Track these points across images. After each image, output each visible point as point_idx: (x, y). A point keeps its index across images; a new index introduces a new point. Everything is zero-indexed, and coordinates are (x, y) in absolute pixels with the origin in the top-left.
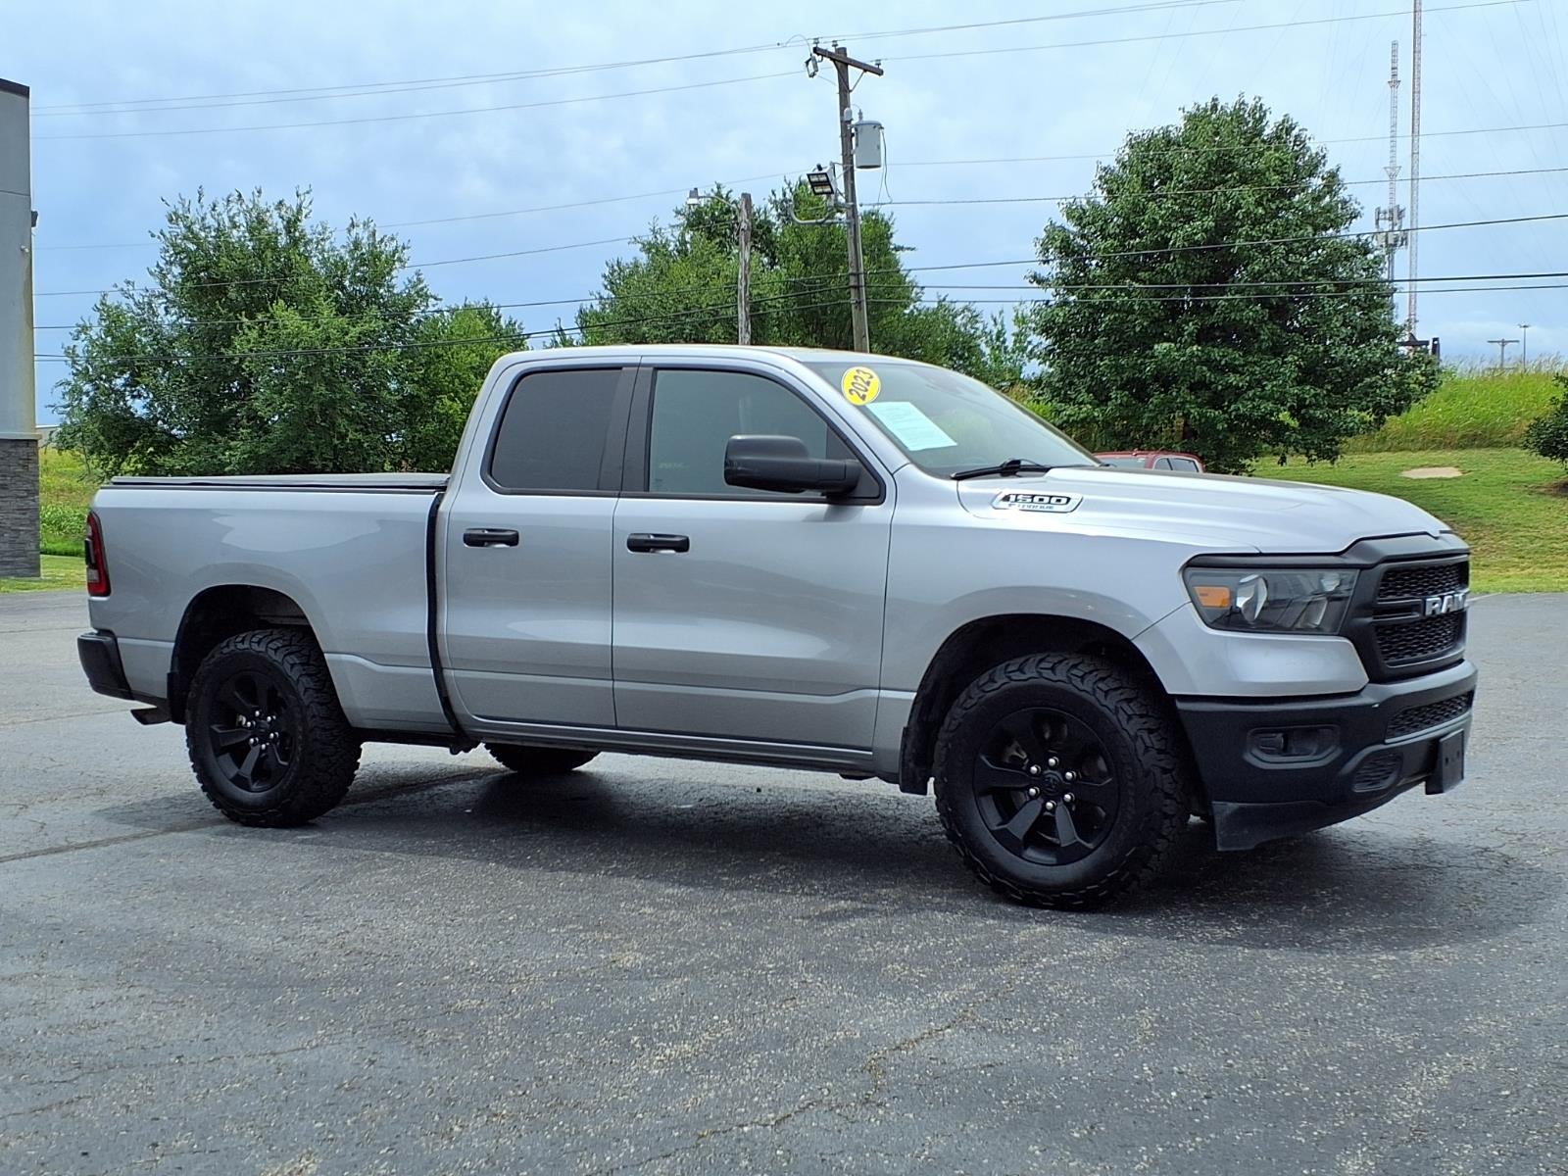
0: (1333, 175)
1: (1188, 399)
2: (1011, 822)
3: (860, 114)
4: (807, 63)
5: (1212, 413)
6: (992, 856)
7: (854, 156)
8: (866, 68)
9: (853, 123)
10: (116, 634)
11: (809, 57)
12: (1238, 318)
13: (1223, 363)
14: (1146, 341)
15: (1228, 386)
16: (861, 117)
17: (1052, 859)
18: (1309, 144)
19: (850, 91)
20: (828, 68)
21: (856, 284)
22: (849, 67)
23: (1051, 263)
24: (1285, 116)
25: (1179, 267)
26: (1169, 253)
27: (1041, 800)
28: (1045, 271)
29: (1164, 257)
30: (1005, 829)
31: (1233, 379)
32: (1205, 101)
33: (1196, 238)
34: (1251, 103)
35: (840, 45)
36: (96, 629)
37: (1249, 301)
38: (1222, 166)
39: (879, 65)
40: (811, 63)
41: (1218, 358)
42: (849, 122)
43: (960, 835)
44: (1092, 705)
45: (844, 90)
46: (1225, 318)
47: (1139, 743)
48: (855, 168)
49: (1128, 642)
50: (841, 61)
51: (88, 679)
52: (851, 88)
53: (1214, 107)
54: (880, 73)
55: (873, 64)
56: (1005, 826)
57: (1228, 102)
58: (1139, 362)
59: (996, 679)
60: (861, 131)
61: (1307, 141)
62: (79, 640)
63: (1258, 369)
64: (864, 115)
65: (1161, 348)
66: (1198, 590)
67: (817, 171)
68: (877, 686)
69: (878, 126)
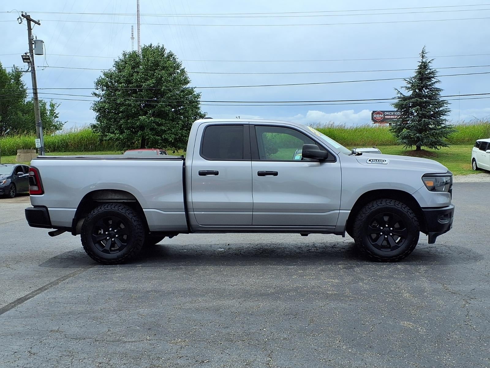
0: (183, 69)
1: (150, 133)
2: (377, 241)
3: (36, 37)
4: (18, 19)
5: (157, 137)
6: (374, 250)
7: (34, 51)
8: (36, 22)
9: (34, 40)
10: (47, 207)
11: (19, 17)
12: (164, 110)
13: (159, 123)
14: (135, 115)
15: (162, 130)
16: (36, 38)
17: (390, 250)
18: (177, 60)
19: (32, 29)
20: (25, 21)
21: (35, 92)
22: (31, 21)
23: (99, 89)
24: (170, 51)
25: (146, 93)
26: (143, 89)
27: (383, 235)
28: (97, 92)
29: (141, 91)
30: (376, 244)
31: (163, 128)
32: (148, 44)
33: (151, 85)
34: (161, 46)
35: (28, 14)
36: (33, 206)
37: (166, 105)
38: (156, 64)
39: (39, 22)
40: (19, 19)
41: (158, 121)
42: (32, 39)
43: (364, 246)
44: (401, 211)
45: (30, 29)
46: (159, 109)
47: (413, 219)
48: (34, 54)
49: (411, 195)
50: (29, 20)
51: (28, 222)
52: (32, 28)
53: (151, 46)
54: (39, 24)
55: (37, 21)
56: (376, 243)
57: (155, 45)
58: (133, 121)
59: (374, 206)
60: (37, 43)
61: (177, 59)
62: (25, 210)
63: (169, 125)
64: (37, 38)
65: (142, 118)
66: (426, 182)
67: (25, 55)
68: (339, 209)
69: (42, 42)
